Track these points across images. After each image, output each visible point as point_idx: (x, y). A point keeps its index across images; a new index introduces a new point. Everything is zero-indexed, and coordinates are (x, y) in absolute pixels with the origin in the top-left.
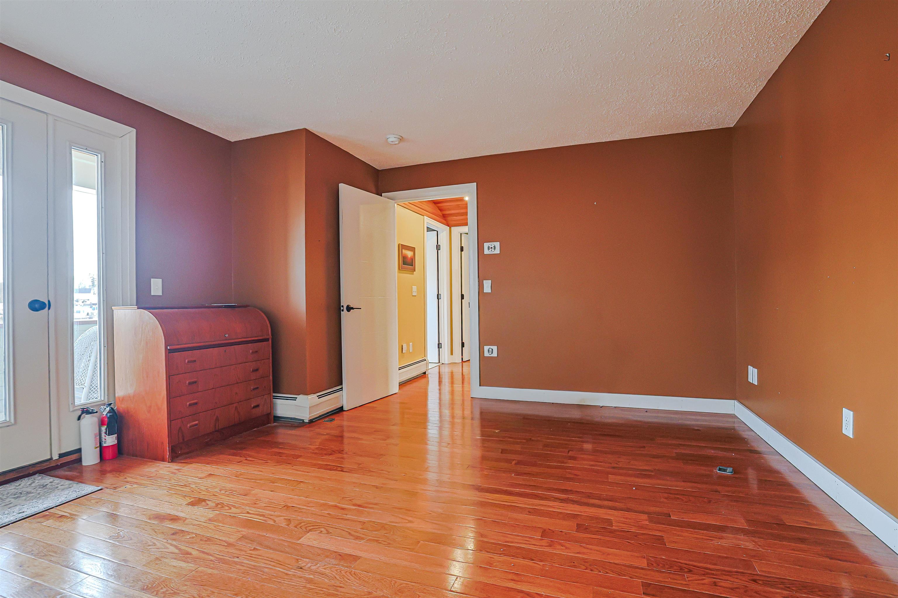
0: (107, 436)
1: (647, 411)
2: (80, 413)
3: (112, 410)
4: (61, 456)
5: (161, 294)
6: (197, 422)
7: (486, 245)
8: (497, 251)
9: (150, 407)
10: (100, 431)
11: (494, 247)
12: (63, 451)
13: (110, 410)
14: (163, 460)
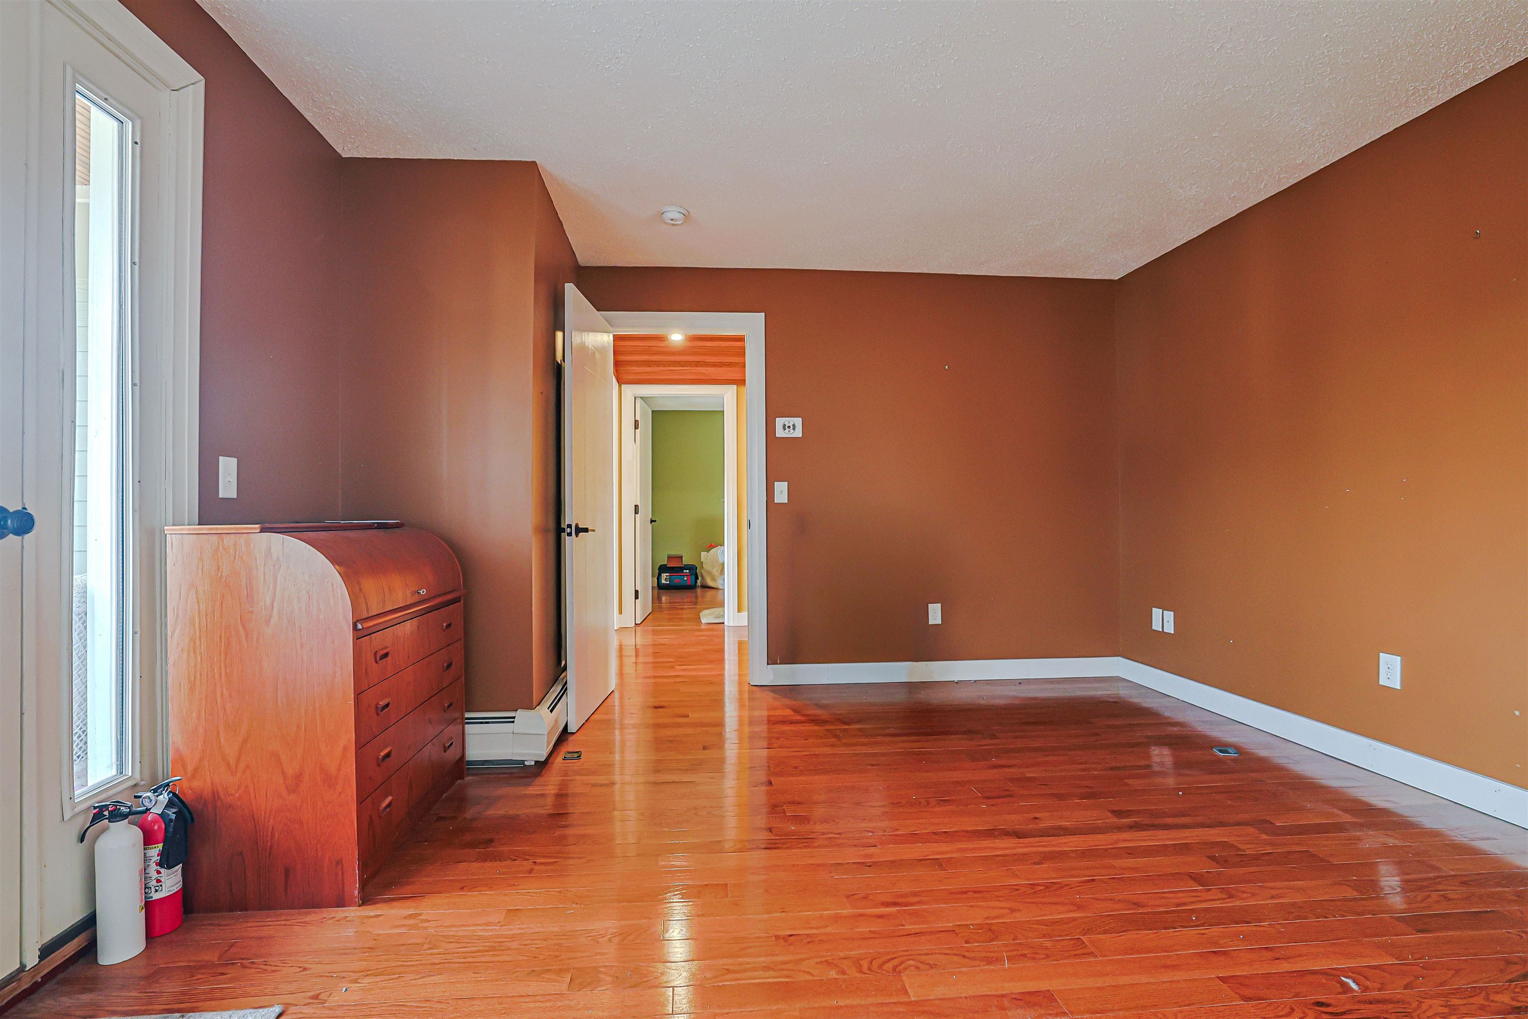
0: (162, 870)
1: (1020, 682)
2: (84, 821)
3: (176, 801)
4: (46, 951)
5: (236, 497)
6: (389, 799)
7: (780, 422)
8: (798, 433)
9: (299, 777)
10: (146, 859)
11: (794, 425)
12: (48, 938)
13: (170, 800)
14: (341, 902)
